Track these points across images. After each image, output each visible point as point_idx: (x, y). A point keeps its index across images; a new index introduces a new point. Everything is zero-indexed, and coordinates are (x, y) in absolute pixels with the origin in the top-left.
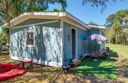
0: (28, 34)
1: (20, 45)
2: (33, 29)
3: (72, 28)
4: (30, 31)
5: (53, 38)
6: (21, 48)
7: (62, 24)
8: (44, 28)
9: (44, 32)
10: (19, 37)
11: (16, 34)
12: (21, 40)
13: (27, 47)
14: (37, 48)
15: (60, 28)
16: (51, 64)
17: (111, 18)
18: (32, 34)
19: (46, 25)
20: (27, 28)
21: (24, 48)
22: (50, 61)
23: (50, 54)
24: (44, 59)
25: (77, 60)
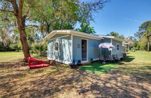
1: (52, 51)
2: (57, 40)
3: (82, 39)
4: (56, 42)
6: (52, 53)
7: (72, 37)
8: (63, 40)
9: (63, 43)
10: (51, 46)
12: (52, 48)
13: (55, 52)
14: (60, 53)
15: (70, 40)
17: (145, 25)
18: (58, 43)
19: (64, 38)
20: (55, 40)
21: (53, 52)
22: (66, 61)
23: (66, 57)
25: (87, 61)
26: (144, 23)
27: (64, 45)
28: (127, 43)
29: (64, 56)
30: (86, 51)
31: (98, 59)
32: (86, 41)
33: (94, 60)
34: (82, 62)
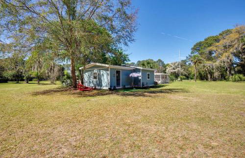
0: (94, 73)
1: (89, 80)
2: (95, 71)
3: (116, 70)
5: (105, 75)
7: (109, 69)
8: (101, 71)
9: (101, 73)
10: (88, 75)
11: (87, 73)
12: (90, 77)
13: (93, 81)
14: (98, 81)
16: (104, 88)
18: (96, 73)
19: (102, 70)
20: (93, 70)
21: (91, 81)
23: (104, 84)
24: (101, 86)
25: (121, 87)
26: (197, 44)
27: (103, 75)
28: (174, 71)
29: (103, 83)
30: (120, 80)
31: (129, 86)
32: (119, 71)
33: (126, 87)
34: (117, 88)
